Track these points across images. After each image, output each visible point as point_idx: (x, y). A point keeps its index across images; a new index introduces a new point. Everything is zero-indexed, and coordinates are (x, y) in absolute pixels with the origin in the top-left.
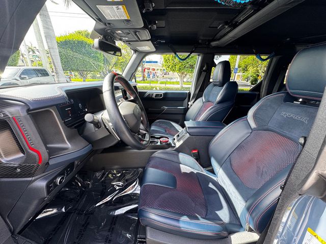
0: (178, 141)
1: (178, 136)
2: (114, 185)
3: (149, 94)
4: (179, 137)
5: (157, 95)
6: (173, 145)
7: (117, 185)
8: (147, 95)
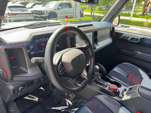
0: (128, 94)
1: (131, 89)
2: (67, 101)
3: (125, 36)
4: (130, 92)
5: (132, 39)
6: (120, 95)
7: (68, 102)
8: (123, 36)
